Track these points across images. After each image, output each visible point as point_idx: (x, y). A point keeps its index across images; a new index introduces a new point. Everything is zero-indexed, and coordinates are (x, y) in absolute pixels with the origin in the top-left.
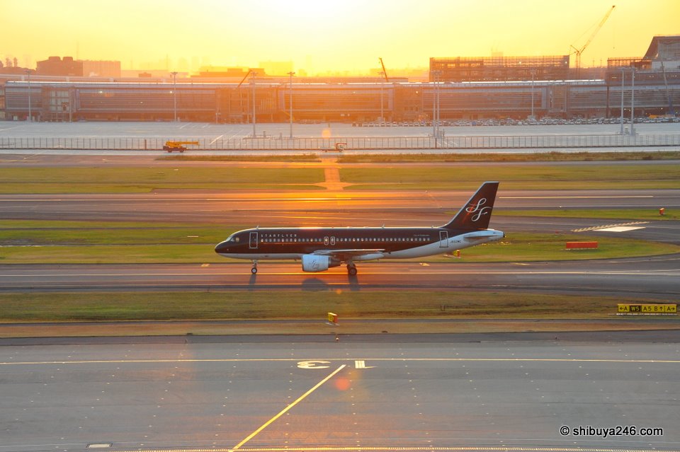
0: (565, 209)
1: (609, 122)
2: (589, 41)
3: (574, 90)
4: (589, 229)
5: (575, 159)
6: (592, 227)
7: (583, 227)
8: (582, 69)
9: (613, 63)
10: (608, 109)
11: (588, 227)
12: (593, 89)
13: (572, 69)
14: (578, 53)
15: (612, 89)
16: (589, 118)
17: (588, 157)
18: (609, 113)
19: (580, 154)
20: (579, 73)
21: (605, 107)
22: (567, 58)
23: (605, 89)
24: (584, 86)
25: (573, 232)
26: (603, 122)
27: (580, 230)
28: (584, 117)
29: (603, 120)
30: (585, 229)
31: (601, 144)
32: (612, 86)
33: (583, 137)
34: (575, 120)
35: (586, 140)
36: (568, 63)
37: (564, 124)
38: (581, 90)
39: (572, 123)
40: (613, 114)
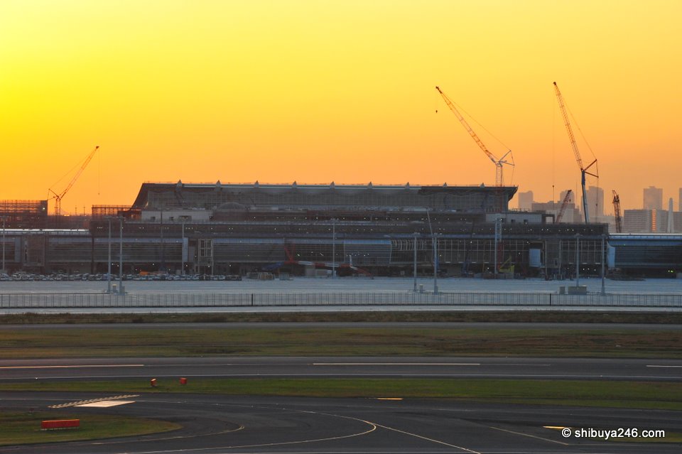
0: (42, 382)
1: (94, 279)
2: (71, 185)
3: (53, 240)
4: (70, 404)
5: (55, 321)
6: (73, 402)
7: (63, 403)
8: (63, 216)
9: (99, 211)
10: (92, 264)
11: (68, 402)
12: (77, 240)
13: (50, 216)
14: (58, 198)
15: (97, 240)
16: (71, 273)
17: (69, 319)
18: (95, 269)
19: (61, 315)
20: (59, 221)
21: (90, 261)
22: (44, 203)
23: (90, 240)
24: (65, 236)
25: (51, 409)
26: (88, 279)
27: (60, 406)
28: (65, 272)
29: (87, 276)
30: (65, 405)
31: (85, 304)
32: (98, 237)
33: (64, 296)
34: (55, 276)
35: (67, 299)
36: (46, 208)
37: (42, 280)
38: (61, 241)
39: (52, 279)
40: (98, 269)
